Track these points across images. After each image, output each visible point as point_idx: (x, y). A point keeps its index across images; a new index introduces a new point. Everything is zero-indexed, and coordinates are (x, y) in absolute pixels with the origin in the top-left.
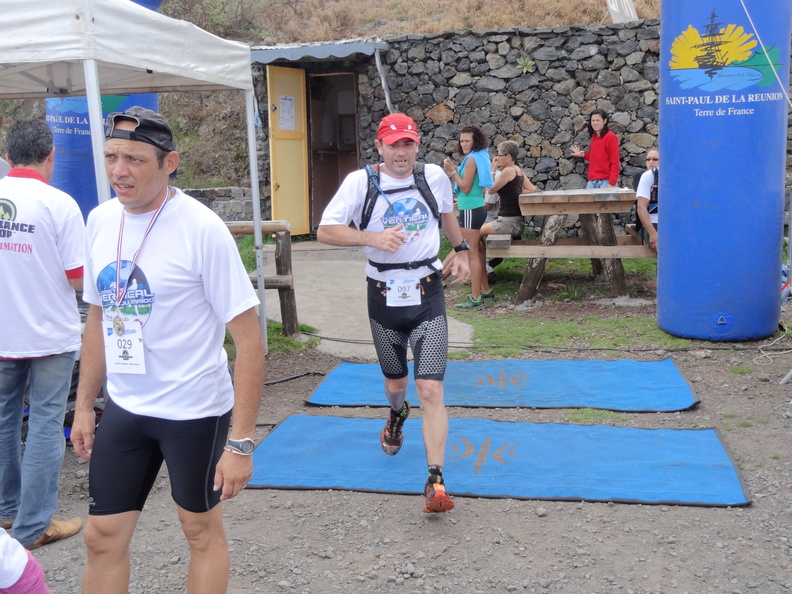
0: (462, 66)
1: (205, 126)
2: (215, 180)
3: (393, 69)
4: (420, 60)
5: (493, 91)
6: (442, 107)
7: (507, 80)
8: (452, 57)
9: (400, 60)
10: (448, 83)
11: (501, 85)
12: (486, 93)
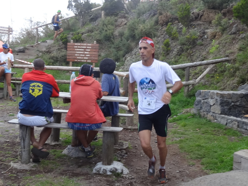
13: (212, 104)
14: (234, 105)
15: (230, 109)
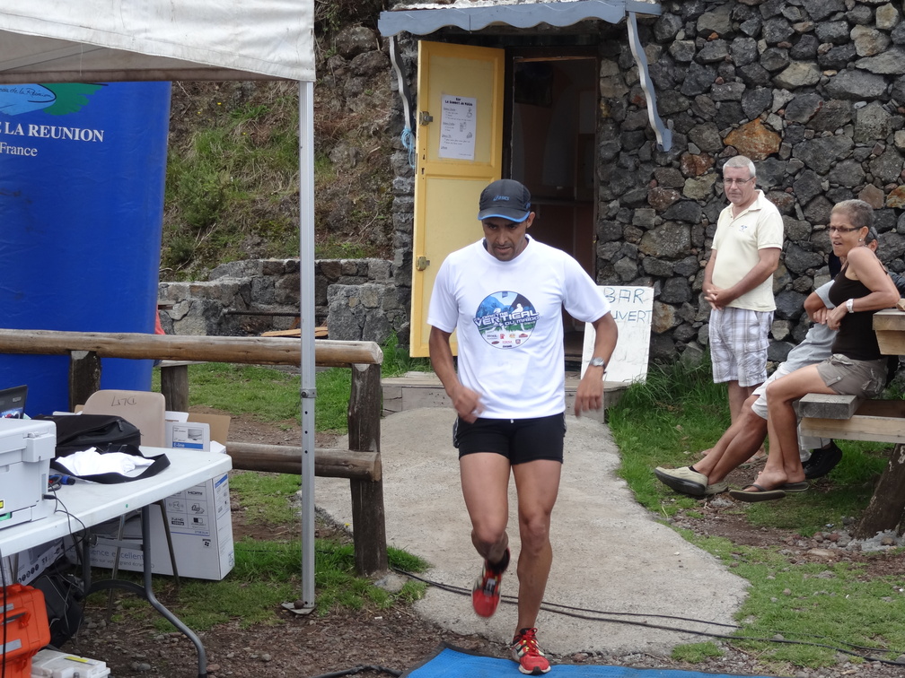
0: (801, 48)
1: (342, 147)
2: (347, 244)
3: (666, 51)
4: (720, 37)
5: (860, 98)
6: (758, 127)
7: (890, 78)
8: (782, 31)
9: (681, 35)
10: (772, 81)
11: (878, 88)
12: (846, 103)
13: (177, 317)
14: (229, 313)
15: (219, 324)
